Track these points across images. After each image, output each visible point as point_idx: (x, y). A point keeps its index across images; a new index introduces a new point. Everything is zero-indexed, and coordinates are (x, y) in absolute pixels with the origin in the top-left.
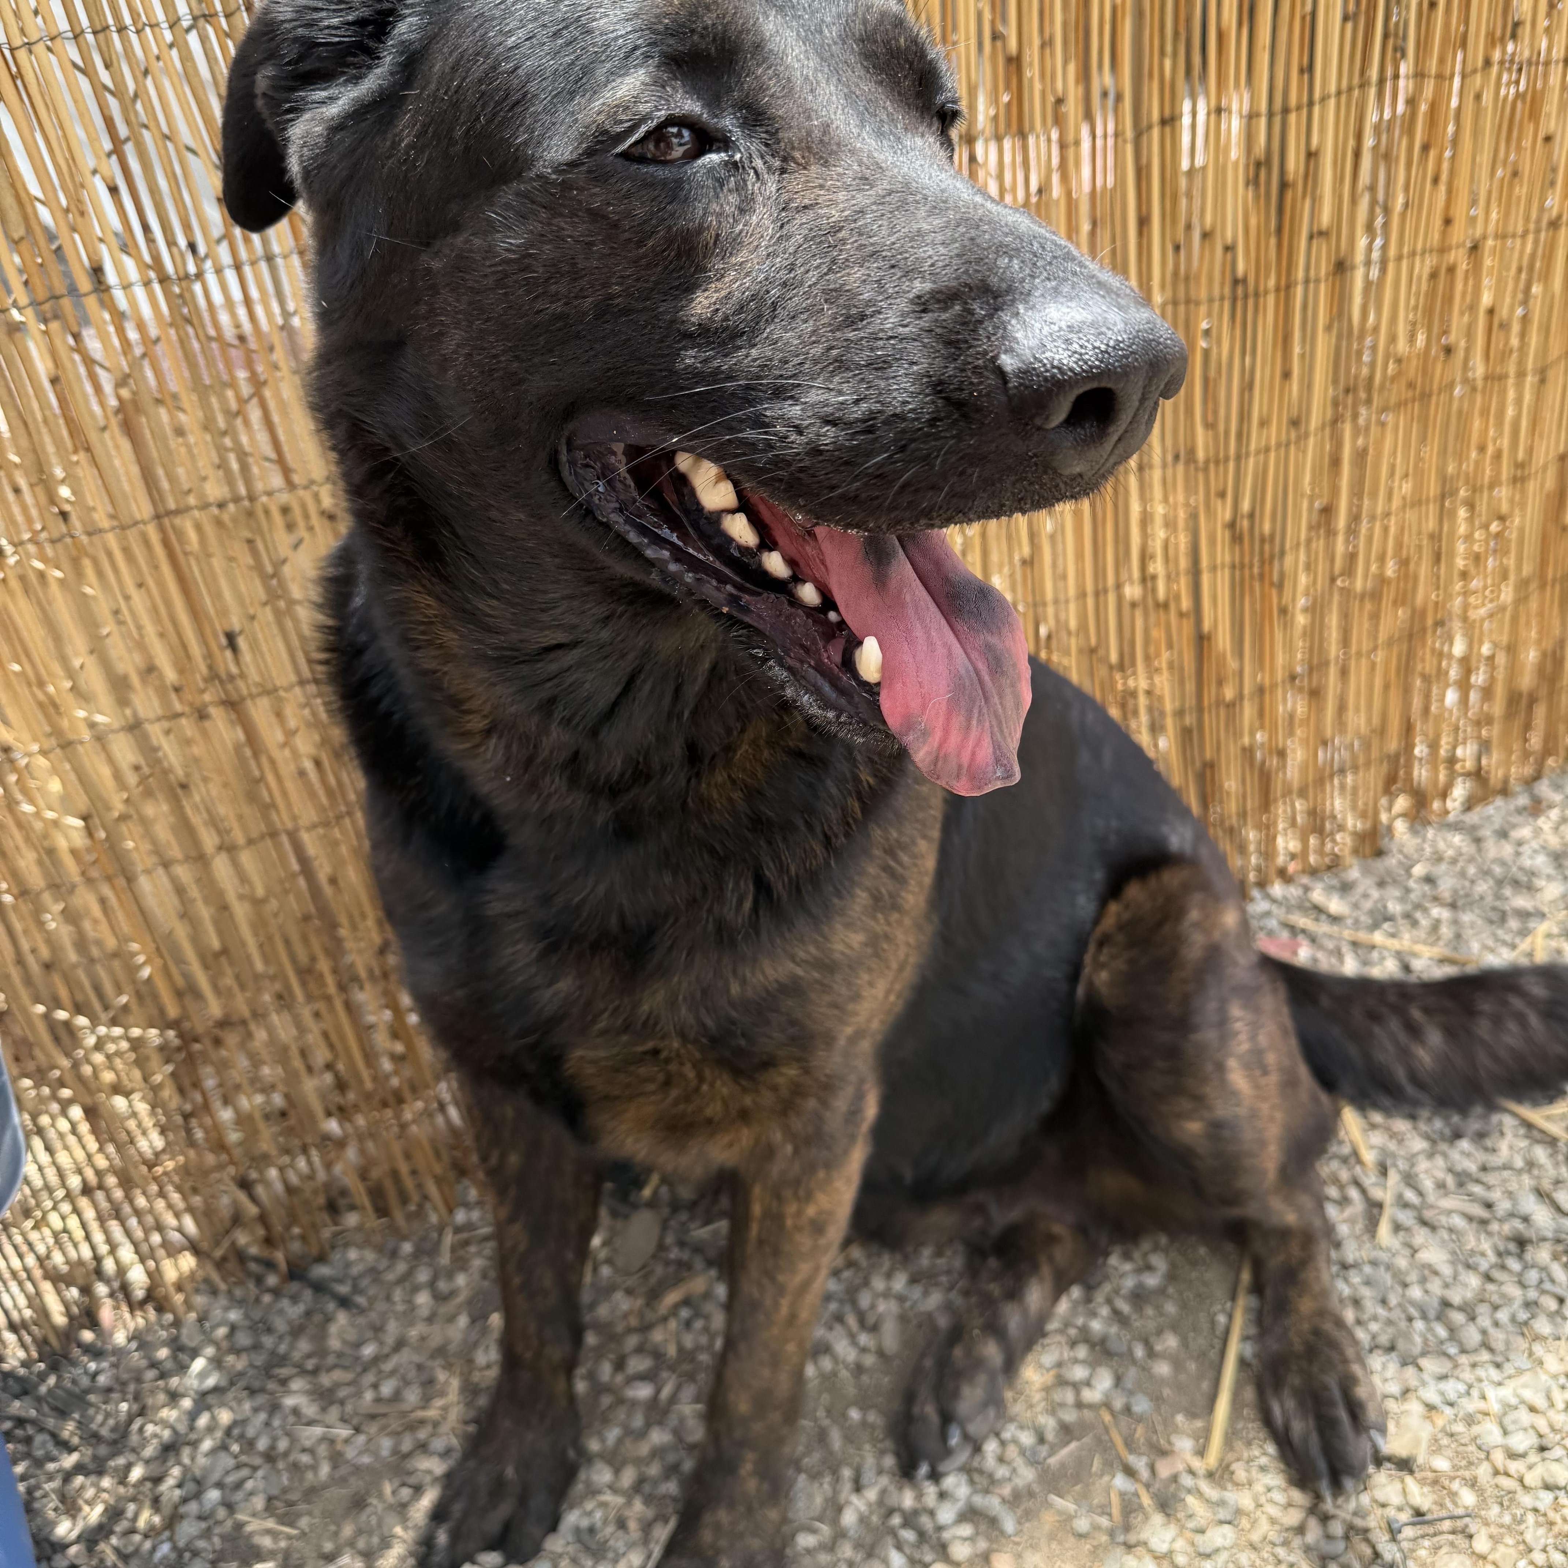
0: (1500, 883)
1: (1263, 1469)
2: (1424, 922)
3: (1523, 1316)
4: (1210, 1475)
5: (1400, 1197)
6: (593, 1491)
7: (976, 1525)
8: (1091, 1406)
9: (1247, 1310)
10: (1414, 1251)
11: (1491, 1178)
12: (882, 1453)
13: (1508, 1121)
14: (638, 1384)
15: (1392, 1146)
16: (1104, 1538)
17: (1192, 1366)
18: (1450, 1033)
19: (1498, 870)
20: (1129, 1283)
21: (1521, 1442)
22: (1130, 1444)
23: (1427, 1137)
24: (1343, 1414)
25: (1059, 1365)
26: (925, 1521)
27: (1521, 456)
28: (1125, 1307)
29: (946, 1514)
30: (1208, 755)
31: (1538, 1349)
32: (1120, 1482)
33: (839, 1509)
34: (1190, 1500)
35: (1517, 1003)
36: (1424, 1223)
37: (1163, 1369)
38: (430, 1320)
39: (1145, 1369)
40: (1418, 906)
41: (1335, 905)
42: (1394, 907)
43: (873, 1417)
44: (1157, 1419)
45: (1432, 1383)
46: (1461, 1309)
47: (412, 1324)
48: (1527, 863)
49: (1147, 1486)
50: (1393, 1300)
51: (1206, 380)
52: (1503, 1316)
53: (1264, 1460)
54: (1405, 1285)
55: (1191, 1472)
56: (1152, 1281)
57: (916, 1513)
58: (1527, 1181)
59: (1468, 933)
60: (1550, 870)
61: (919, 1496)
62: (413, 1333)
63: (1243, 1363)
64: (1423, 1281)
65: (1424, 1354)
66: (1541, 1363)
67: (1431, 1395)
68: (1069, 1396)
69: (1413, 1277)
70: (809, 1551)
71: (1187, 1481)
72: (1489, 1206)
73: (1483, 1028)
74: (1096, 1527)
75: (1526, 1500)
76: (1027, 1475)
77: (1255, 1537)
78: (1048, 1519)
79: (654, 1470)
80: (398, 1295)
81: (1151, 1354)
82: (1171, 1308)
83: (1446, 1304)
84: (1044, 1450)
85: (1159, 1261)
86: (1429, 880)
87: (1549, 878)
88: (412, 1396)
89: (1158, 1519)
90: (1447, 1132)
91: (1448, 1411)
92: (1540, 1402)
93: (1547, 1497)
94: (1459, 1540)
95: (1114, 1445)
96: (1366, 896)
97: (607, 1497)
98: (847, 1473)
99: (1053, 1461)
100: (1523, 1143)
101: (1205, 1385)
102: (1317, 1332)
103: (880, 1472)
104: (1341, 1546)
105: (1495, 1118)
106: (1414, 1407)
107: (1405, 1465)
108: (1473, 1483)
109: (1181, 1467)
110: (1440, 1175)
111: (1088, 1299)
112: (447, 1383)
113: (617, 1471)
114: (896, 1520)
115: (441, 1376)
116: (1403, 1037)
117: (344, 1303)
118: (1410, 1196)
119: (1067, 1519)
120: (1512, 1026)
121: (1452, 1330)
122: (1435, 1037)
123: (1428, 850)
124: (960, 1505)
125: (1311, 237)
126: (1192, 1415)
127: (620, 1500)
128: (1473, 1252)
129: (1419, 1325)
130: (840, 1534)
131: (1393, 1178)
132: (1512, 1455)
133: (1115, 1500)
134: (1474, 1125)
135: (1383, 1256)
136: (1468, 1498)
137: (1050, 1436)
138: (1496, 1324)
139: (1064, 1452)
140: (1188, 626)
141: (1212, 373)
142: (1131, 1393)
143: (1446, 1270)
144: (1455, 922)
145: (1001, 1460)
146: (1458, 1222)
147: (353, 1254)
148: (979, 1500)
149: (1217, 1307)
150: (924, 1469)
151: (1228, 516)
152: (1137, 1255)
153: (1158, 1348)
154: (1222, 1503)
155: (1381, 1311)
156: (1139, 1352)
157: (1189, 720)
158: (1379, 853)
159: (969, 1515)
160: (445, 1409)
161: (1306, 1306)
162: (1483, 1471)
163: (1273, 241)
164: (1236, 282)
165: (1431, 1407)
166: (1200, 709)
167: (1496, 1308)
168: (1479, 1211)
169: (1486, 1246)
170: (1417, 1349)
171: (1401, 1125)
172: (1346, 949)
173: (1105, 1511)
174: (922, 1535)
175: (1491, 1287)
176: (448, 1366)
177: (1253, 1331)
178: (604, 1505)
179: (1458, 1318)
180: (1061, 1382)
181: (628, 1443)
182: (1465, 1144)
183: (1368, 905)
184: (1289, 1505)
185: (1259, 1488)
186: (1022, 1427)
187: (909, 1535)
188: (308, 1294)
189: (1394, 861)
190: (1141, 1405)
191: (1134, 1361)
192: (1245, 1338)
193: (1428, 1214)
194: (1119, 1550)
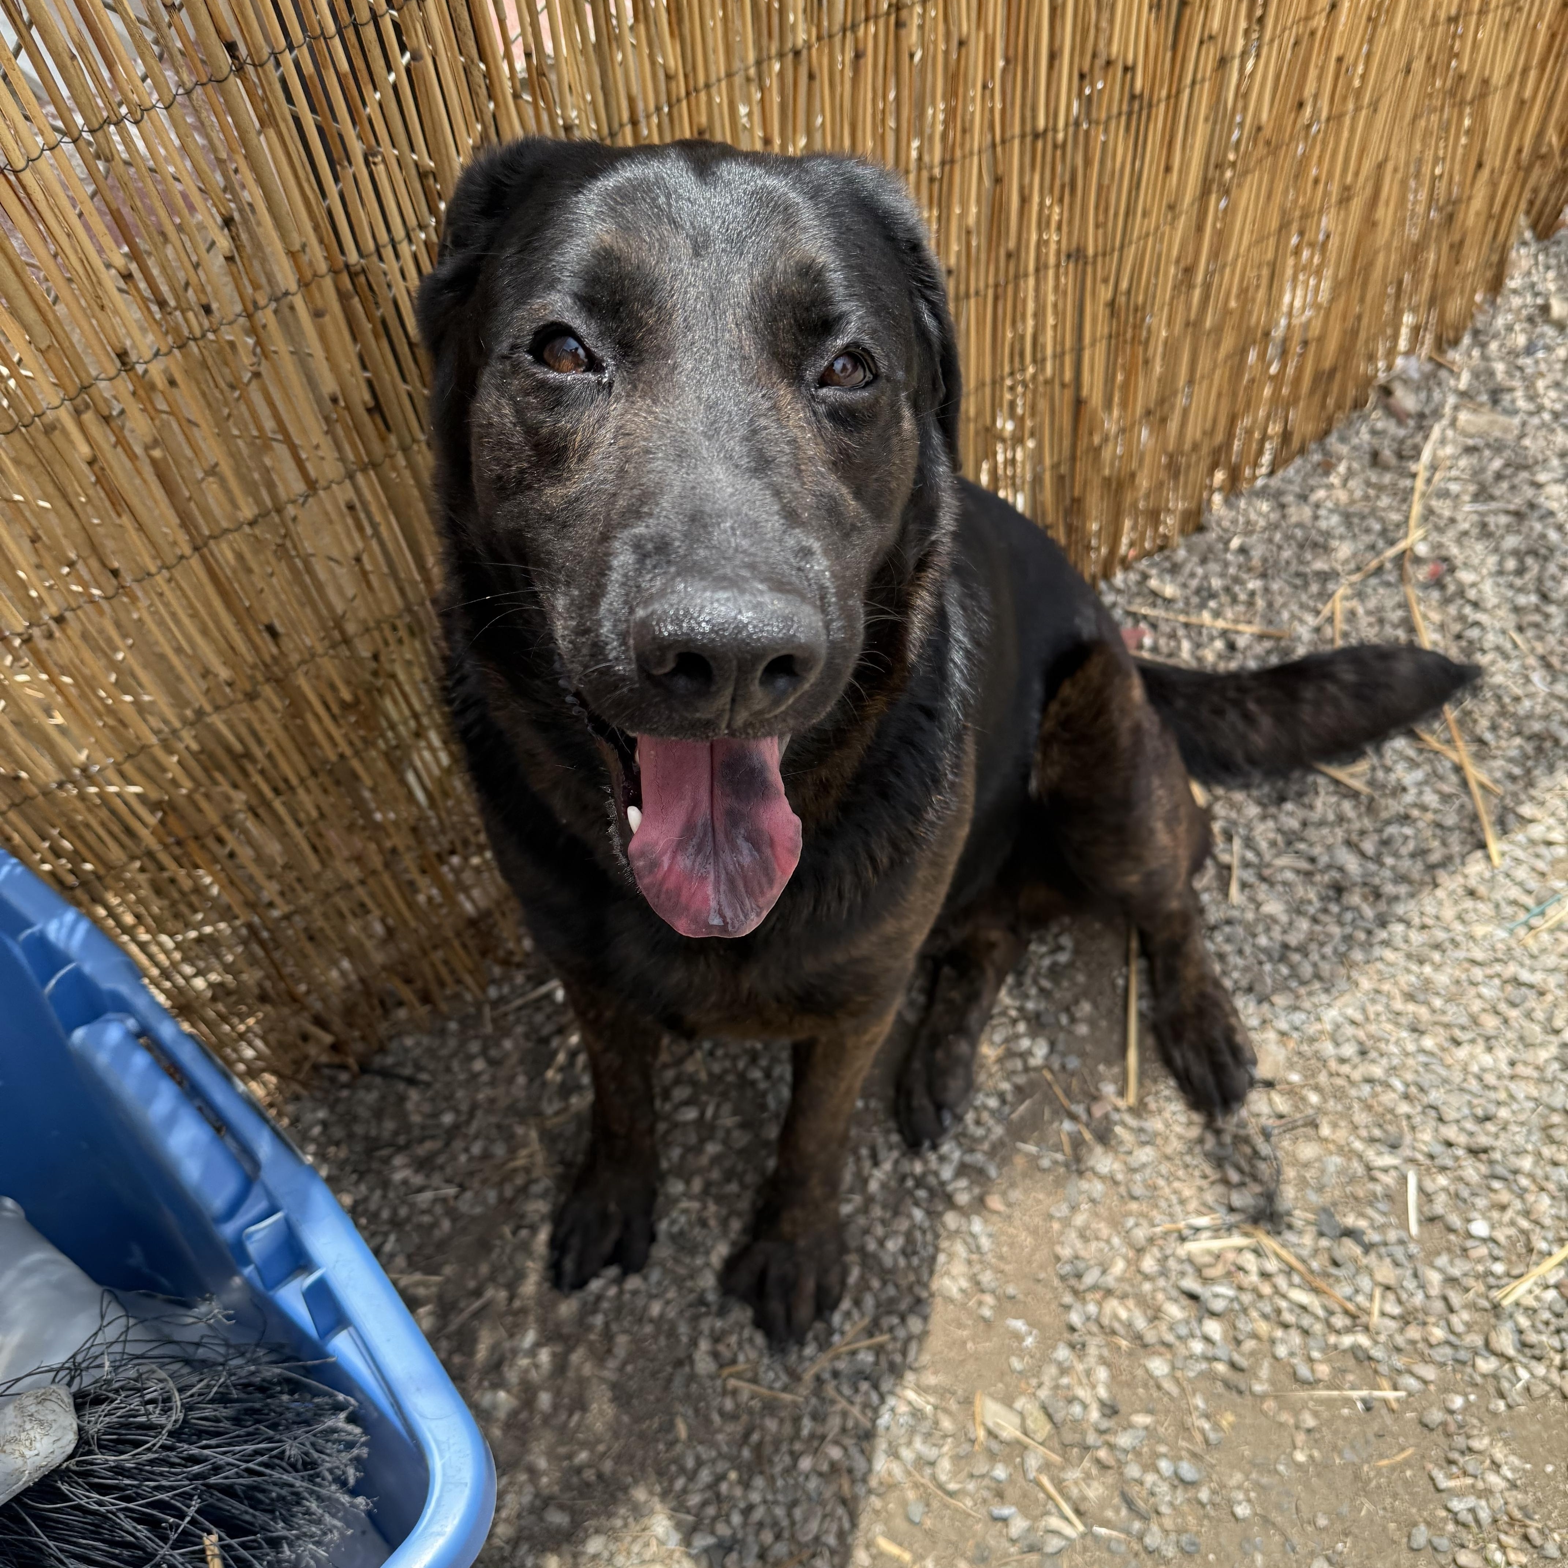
0: (1301, 546)
1: (1168, 1099)
2: (1243, 597)
3: (1343, 948)
4: (1130, 1110)
5: (1243, 859)
6: (673, 1201)
7: (969, 1176)
8: (1037, 1069)
9: (1140, 972)
10: (1258, 905)
11: (1312, 833)
12: (887, 1132)
13: (1321, 781)
14: (684, 1109)
15: (1233, 815)
16: (1062, 1170)
17: (1104, 1023)
18: (1279, 719)
19: (1299, 533)
20: (1046, 962)
21: (1349, 1050)
22: (1068, 1093)
23: (1259, 803)
24: (1228, 1059)
25: (1007, 1040)
26: (932, 1180)
27: (1349, 179)
28: (1046, 984)
29: (947, 1173)
30: (1077, 493)
31: (1355, 974)
32: (1067, 1126)
33: (865, 1181)
34: (1118, 1129)
35: (1332, 688)
36: (1263, 879)
37: (1083, 1029)
38: (493, 1083)
39: (1070, 1032)
40: (1237, 580)
41: (1169, 590)
42: (1216, 583)
43: (873, 1104)
44: (1086, 1072)
45: (1283, 1014)
46: (1297, 950)
47: (477, 1090)
48: (1323, 524)
49: (1087, 1125)
50: (1248, 950)
51: (1100, 187)
52: (1328, 950)
53: (1167, 1092)
54: (1254, 936)
55: (1117, 1109)
56: (1063, 958)
57: (924, 1175)
58: (1340, 833)
59: (1279, 601)
60: (1342, 530)
61: (926, 1162)
62: (481, 1096)
63: (1141, 1015)
64: (1268, 930)
65: (1275, 991)
66: (1357, 984)
67: (1283, 1025)
68: (1018, 1064)
69: (1260, 928)
70: (850, 1216)
71: (1116, 1117)
72: (1312, 860)
73: (1306, 713)
74: (1055, 1162)
75: (1353, 1092)
76: (998, 1131)
77: (1169, 1150)
78: (1019, 1161)
79: (715, 1175)
80: (455, 1065)
81: (1073, 1020)
82: (1081, 978)
83: (1286, 946)
84: (1007, 1109)
85: (1066, 941)
86: (1243, 550)
87: (1342, 538)
88: (500, 1150)
89: (1099, 1150)
90: (1274, 795)
91: (1295, 1035)
92: (1358, 1017)
93: (1366, 1089)
94: (1310, 1131)
95: (1057, 1098)
96: (1192, 575)
97: (685, 1204)
98: (864, 1152)
99: (1015, 1116)
100: (1334, 799)
101: (1116, 1037)
102: (1203, 995)
103: (891, 1148)
104: (1230, 1150)
105: (1310, 778)
106: (1271, 1035)
107: (1269, 1084)
108: (1317, 1088)
109: (1109, 1108)
110: (1272, 835)
111: (1019, 984)
112: (526, 1135)
113: (688, 1182)
114: (910, 1183)
115: (520, 1130)
116: (1241, 725)
117: (411, 1081)
118: (1250, 856)
119: (1033, 1159)
120: (1329, 709)
121: (1292, 967)
122: (1266, 722)
123: (1241, 520)
124: (955, 1163)
125: (1201, 42)
126: (1109, 1063)
127: (695, 1205)
128: (1302, 901)
129: (1268, 967)
130: (869, 1200)
131: (1237, 844)
132: (1342, 1061)
133: (1065, 1139)
134: (1295, 787)
135: (1236, 913)
136: (1314, 1098)
137: (1009, 1097)
138: (1323, 957)
139: (1022, 1108)
140: (1068, 394)
141: (1106, 182)
142: (1064, 1055)
143: (1284, 918)
144: (1266, 590)
145: (978, 1123)
146: (1289, 876)
147: (409, 1042)
148: (968, 1158)
149: (1115, 973)
150: (927, 1144)
151: (1109, 295)
152: (1049, 938)
153: (1078, 1015)
154: (1141, 1130)
155: (1240, 962)
156: (1064, 1020)
157: (1064, 469)
158: (1201, 529)
159: (963, 1170)
160: (531, 1156)
161: (1191, 973)
162: (1323, 1078)
163: (1169, 55)
164: (1133, 97)
165: (1283, 1034)
166: (1073, 458)
167: (1322, 945)
168: (1304, 865)
169: (1312, 895)
170: (1269, 990)
171: (1239, 796)
172: (1181, 632)
173: (1058, 1148)
174: (932, 1192)
175: (1318, 928)
176: (523, 1122)
177: (1145, 989)
178: (685, 1211)
179: (1296, 957)
180: (1010, 1054)
181: (690, 1157)
182: (1289, 806)
183: (1194, 583)
184: (1190, 1123)
185: (1167, 1115)
186: (988, 1095)
187: (922, 1194)
188: (378, 1080)
189: (1214, 535)
190: (1073, 1063)
191: (1061, 1028)
192: (1140, 997)
193: (1267, 872)
194: (1074, 1176)
